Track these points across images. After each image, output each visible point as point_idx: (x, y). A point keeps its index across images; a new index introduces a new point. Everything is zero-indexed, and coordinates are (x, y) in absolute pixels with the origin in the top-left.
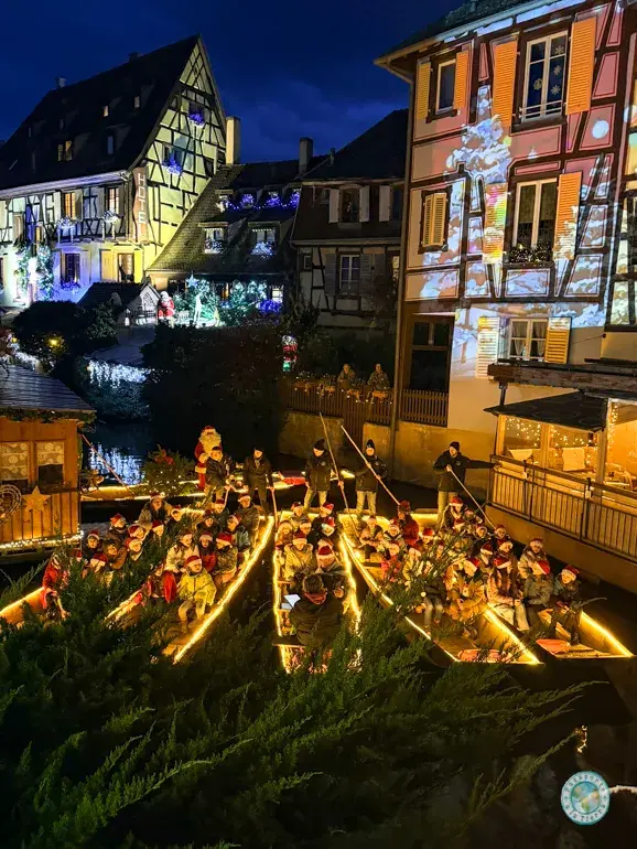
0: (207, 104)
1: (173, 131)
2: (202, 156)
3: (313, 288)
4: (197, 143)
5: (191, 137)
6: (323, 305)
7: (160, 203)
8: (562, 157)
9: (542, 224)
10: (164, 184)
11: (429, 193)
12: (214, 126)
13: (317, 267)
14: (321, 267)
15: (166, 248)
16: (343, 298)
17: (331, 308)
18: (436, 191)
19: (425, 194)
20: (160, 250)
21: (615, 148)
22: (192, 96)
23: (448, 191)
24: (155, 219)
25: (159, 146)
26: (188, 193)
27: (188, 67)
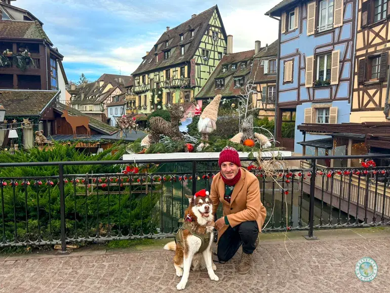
0: (219, 31)
1: (206, 43)
2: (217, 51)
3: (257, 100)
4: (215, 47)
5: (212, 44)
6: (261, 107)
7: (200, 71)
8: (334, 44)
9: (327, 70)
10: (202, 64)
11: (286, 61)
12: (222, 39)
13: (259, 92)
14: (261, 92)
15: (203, 88)
16: (269, 104)
17: (264, 108)
18: (288, 61)
19: (285, 62)
20: (200, 89)
21: (352, 39)
22: (213, 28)
23: (293, 60)
24: (198, 78)
25: (200, 50)
26: (212, 66)
27: (212, 18)
